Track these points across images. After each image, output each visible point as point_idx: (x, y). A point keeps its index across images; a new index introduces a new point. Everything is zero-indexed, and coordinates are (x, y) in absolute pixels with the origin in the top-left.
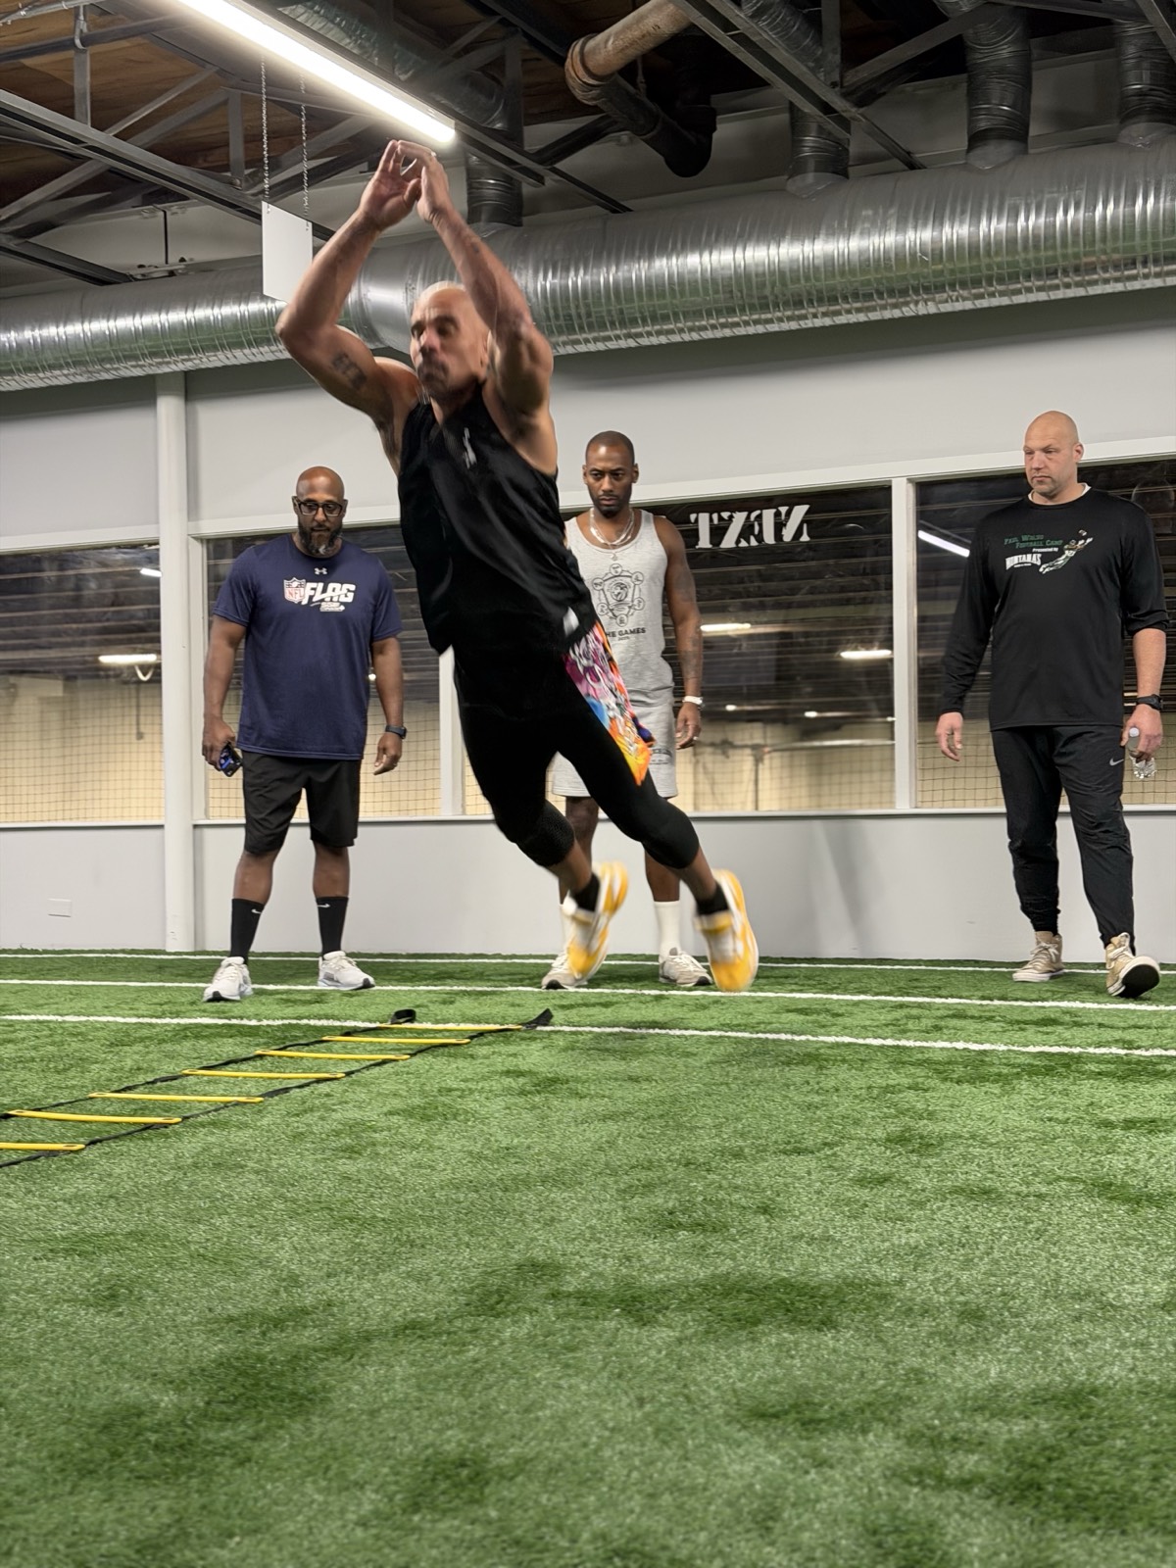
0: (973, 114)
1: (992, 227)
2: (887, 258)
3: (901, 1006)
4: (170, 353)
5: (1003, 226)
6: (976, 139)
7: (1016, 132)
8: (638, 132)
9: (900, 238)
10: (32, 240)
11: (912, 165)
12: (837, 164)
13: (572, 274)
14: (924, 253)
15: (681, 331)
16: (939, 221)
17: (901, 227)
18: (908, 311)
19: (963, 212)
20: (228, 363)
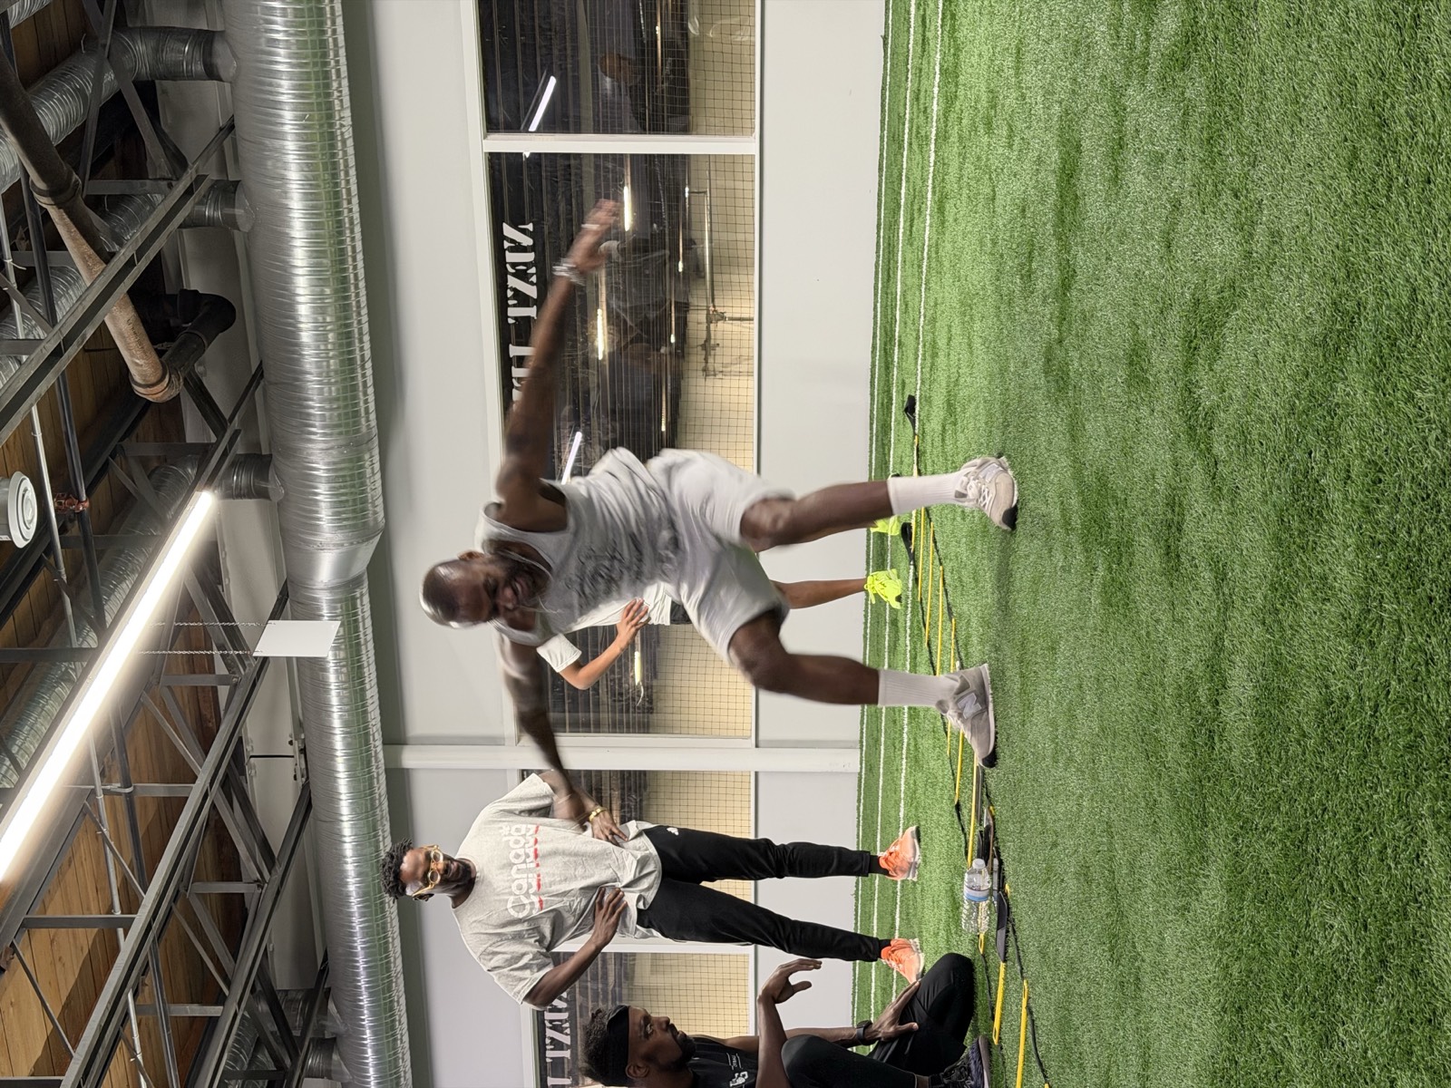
0: (191, 76)
1: (283, 61)
2: (307, 148)
3: (910, 144)
4: (368, 750)
5: (282, 51)
6: (211, 73)
7: (206, 40)
8: (202, 349)
9: (289, 137)
10: (276, 856)
11: (231, 127)
12: (228, 190)
13: (312, 411)
14: (302, 118)
15: (359, 322)
16: (277, 105)
17: (281, 136)
18: (348, 133)
19: (270, 85)
20: (377, 703)
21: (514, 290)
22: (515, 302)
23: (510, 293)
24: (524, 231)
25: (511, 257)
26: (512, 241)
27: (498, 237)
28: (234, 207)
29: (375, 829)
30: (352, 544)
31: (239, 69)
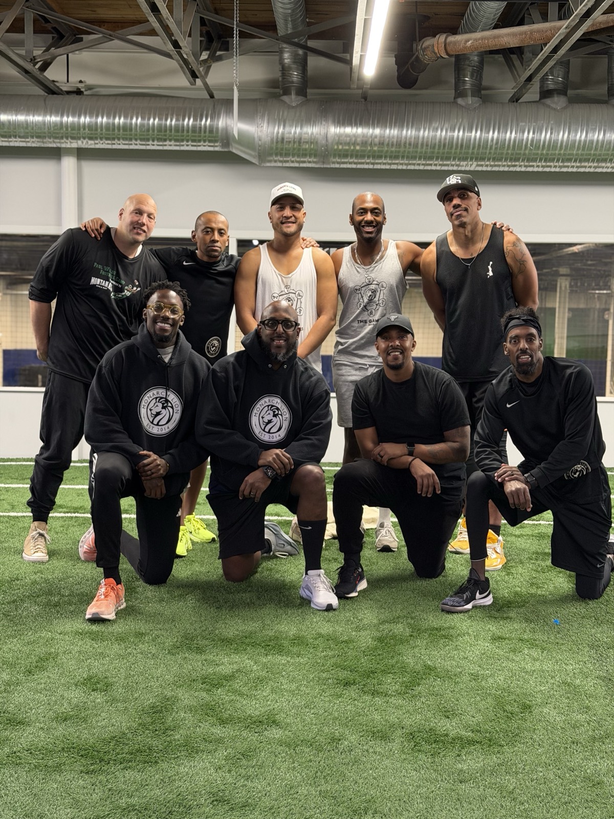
9: (519, 136)
28: (472, 96)
29: (38, 137)
30: (260, 146)
31: (555, 109)
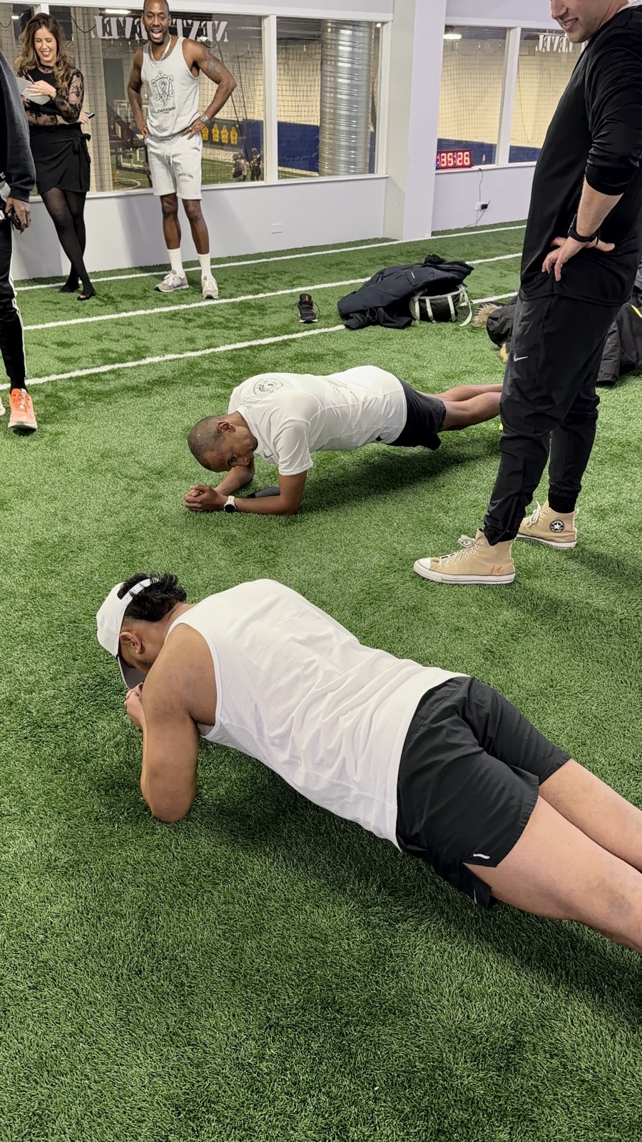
21: (192, 23)
22: (185, 25)
23: (190, 22)
24: (223, 35)
25: (209, 24)
26: (219, 25)
27: (222, 17)
